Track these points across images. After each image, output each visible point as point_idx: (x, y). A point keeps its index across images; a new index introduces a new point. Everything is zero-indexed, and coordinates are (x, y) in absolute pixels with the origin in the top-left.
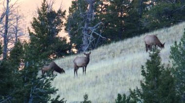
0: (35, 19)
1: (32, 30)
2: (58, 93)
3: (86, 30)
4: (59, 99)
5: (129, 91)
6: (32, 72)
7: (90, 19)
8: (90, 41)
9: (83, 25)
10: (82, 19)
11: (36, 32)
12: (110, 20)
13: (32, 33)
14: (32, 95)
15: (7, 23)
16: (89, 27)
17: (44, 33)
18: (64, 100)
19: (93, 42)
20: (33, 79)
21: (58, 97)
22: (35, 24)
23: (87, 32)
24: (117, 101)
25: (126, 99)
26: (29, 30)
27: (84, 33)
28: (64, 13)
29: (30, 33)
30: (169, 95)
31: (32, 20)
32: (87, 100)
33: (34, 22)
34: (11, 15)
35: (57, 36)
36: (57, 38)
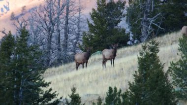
0: (94, 10)
1: (91, 22)
2: (51, 86)
3: (145, 21)
4: (51, 93)
5: (128, 84)
6: (22, 65)
7: (148, 10)
8: (149, 32)
9: (142, 16)
10: (141, 10)
11: (95, 23)
12: (171, 11)
13: (91, 24)
14: (22, 88)
15: (67, 14)
16: (148, 19)
17: (103, 24)
18: (56, 93)
19: (152, 33)
20: (23, 72)
21: (51, 90)
22: (94, 15)
23: (146, 23)
24: (108, 94)
25: (118, 92)
26: (88, 22)
27: (143, 24)
28: (124, 4)
29: (89, 24)
30: (158, 88)
31: (91, 11)
32: (75, 94)
33: (93, 13)
34: (71, 7)
35: (116, 27)
36: (116, 30)
